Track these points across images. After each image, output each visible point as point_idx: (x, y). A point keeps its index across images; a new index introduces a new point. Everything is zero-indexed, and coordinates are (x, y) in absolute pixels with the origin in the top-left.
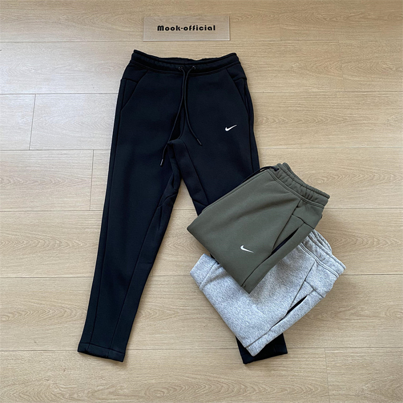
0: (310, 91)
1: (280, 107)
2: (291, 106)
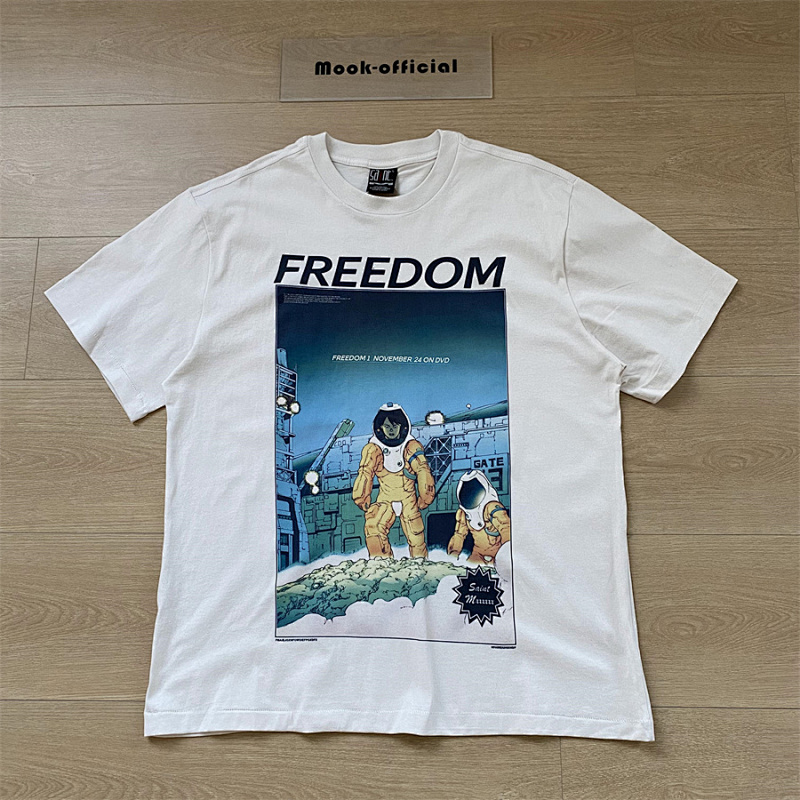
0: (711, 226)
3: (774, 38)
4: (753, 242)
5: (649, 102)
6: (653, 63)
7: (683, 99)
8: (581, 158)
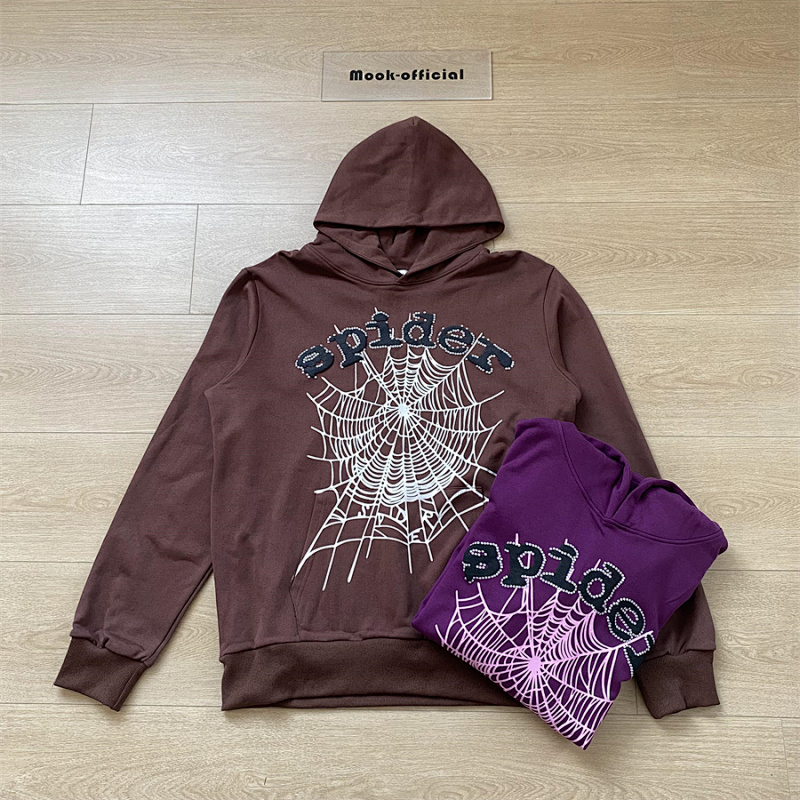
0: (740, 199)
1: (680, 231)
2: (701, 230)
3: (786, 55)
4: (774, 212)
5: (687, 103)
6: (690, 73)
7: (716, 101)
8: (634, 145)
